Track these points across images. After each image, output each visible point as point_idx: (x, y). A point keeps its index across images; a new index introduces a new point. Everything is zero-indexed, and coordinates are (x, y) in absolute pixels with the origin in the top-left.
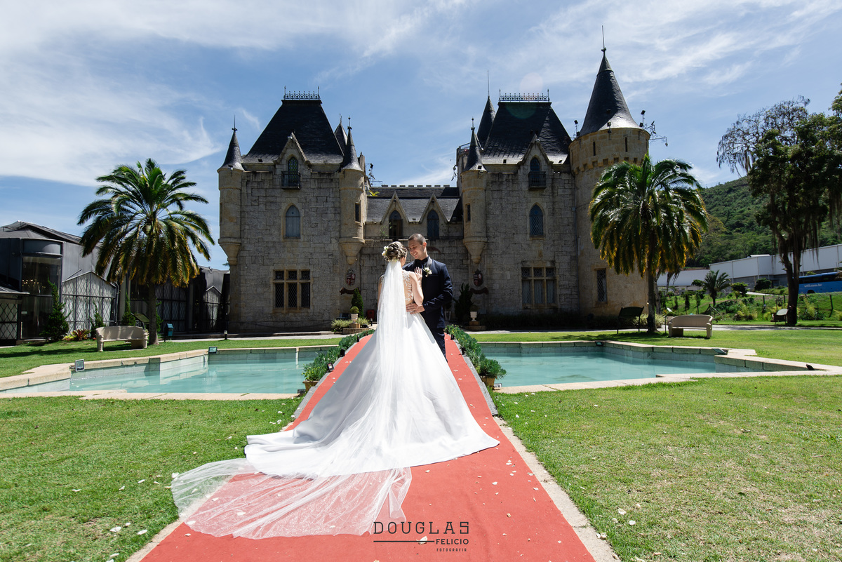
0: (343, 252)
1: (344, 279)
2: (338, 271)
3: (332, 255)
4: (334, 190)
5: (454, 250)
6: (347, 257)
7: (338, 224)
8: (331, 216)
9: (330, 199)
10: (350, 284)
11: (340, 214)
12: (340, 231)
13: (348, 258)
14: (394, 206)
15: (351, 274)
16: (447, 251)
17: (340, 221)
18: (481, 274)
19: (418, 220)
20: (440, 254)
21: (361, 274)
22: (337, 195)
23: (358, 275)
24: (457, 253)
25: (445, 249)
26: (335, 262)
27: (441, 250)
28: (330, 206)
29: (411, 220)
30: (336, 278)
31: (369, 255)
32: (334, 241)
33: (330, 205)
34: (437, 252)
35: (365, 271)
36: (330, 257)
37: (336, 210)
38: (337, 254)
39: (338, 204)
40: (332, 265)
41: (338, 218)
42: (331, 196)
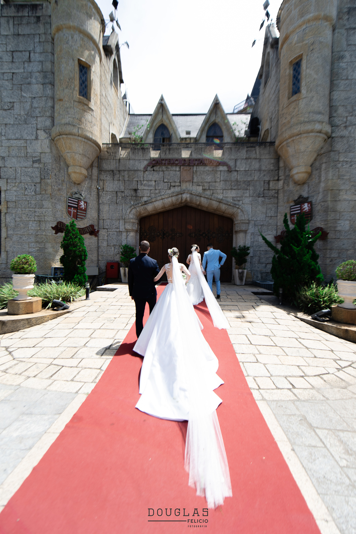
0: (59, 158)
1: (61, 207)
2: (49, 191)
3: (39, 161)
4: (43, 38)
5: (256, 165)
6: (68, 166)
7: (50, 104)
8: (37, 88)
9: (35, 57)
10: (76, 216)
11: (53, 85)
12: (53, 118)
13: (70, 170)
14: (160, 117)
15: (79, 200)
16: (242, 166)
17: (53, 98)
18: (310, 203)
19: (194, 135)
20: (230, 171)
21: (99, 204)
22: (49, 47)
23: (92, 204)
24: (260, 170)
25: (238, 163)
26: (44, 175)
27: (231, 164)
28: (35, 69)
29: (183, 135)
30: (47, 204)
31: (112, 172)
32: (42, 135)
33: (35, 67)
34: (225, 168)
35: (106, 198)
36: (36, 165)
37: (45, 77)
38: (48, 159)
39: (48, 66)
40: (38, 180)
41: (49, 92)
42: (38, 49)
